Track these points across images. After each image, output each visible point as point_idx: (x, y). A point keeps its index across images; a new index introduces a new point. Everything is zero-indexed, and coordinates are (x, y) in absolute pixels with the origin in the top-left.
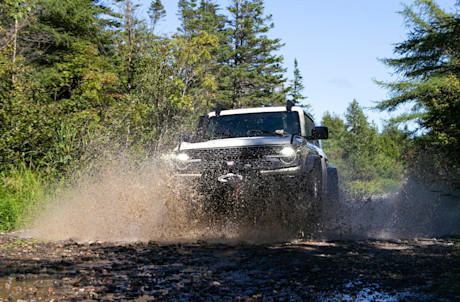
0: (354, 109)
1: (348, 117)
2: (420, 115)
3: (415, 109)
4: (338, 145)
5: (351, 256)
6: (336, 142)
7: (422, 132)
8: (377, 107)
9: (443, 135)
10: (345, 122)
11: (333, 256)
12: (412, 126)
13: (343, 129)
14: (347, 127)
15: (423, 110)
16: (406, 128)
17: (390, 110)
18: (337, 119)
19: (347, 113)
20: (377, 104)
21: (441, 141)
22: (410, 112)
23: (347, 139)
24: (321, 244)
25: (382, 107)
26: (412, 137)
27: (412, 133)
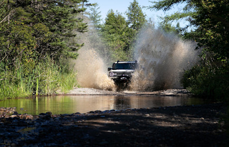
0: (134, 7)
1: (130, 15)
2: (190, 14)
3: (186, 9)
4: (121, 39)
5: (132, 132)
6: (118, 36)
7: (192, 29)
8: (155, 6)
9: (209, 31)
10: (127, 19)
11: (118, 132)
12: (184, 23)
13: (124, 26)
14: (129, 23)
15: (192, 10)
16: (178, 25)
17: (165, 9)
18: (120, 17)
19: (128, 11)
20: (154, 4)
21: (207, 36)
22: (182, 11)
23: (128, 34)
24: (107, 122)
25: (158, 7)
26: (183, 33)
27: (184, 29)
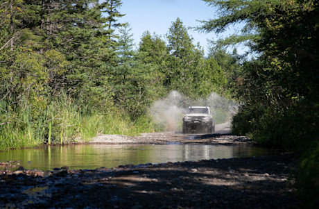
0: (177, 27)
1: (171, 39)
2: (251, 37)
3: (245, 30)
4: (160, 69)
5: (175, 192)
6: (156, 66)
7: (253, 56)
8: (204, 27)
9: (276, 60)
10: (167, 43)
11: (156, 192)
12: (242, 49)
13: (164, 52)
14: (169, 49)
15: (254, 32)
16: (235, 52)
17: (218, 31)
18: (158, 40)
19: (169, 34)
20: (203, 24)
21: (273, 66)
22: (240, 33)
23: (168, 63)
24: (142, 179)
25: (209, 27)
26: (241, 62)
27: (242, 57)
